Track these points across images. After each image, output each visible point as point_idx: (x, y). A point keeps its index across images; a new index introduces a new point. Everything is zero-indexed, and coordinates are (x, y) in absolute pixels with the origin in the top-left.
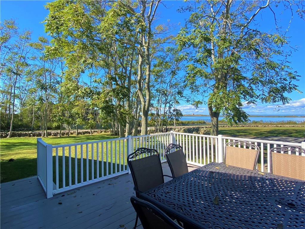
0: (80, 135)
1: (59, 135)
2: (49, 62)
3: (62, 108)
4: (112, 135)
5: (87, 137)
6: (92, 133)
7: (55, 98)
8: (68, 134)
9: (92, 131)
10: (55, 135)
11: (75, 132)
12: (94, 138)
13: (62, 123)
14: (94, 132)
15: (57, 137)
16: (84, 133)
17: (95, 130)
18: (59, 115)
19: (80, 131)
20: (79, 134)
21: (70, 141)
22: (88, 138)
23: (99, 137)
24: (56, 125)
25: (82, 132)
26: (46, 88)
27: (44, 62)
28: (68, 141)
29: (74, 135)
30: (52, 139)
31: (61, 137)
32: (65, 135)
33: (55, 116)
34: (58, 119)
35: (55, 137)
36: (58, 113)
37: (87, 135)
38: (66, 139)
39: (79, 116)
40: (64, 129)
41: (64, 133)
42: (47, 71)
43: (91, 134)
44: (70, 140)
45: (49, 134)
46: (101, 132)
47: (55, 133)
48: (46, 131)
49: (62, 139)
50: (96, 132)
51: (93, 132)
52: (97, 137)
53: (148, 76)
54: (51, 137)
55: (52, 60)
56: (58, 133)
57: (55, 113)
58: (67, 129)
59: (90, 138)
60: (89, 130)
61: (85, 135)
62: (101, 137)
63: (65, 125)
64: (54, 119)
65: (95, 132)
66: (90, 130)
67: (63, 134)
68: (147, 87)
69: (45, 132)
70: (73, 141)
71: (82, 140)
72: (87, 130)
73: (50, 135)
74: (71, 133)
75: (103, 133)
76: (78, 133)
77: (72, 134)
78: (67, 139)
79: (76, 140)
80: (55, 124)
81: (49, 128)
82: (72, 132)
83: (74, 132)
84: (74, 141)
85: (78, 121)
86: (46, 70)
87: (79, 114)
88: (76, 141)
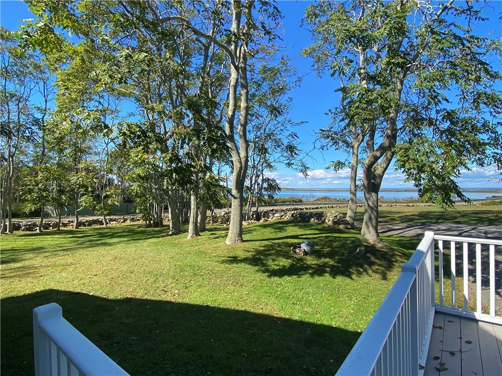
0: (82, 228)
1: (38, 228)
2: (17, 82)
3: (46, 174)
4: (149, 226)
5: (97, 231)
6: (108, 223)
7: (26, 155)
8: (56, 225)
9: (106, 220)
10: (30, 228)
11: (72, 222)
12: (114, 234)
13: (44, 205)
14: (110, 221)
15: (34, 232)
16: (91, 223)
17: (111, 217)
18: (39, 189)
19: (81, 219)
20: (80, 226)
21: (65, 240)
22: (100, 234)
23: (123, 232)
24: (33, 209)
25: (87, 221)
26: (10, 132)
27: (6, 80)
28: (60, 242)
29: (69, 228)
30: (23, 237)
31: (41, 234)
32: (51, 228)
33: (30, 191)
34: (37, 197)
35: (29, 232)
36: (37, 185)
37: (97, 227)
38: (54, 236)
39: (86, 190)
40: (47, 215)
41: (49, 225)
42: (13, 97)
43: (104, 226)
44: (63, 238)
45: (16, 227)
46: (125, 220)
47: (29, 225)
48: (10, 222)
49: (47, 237)
50: (115, 220)
51: (108, 221)
52: (118, 231)
53: (245, 111)
54: (21, 232)
55: (23, 78)
56: (35, 225)
57: (29, 185)
58: (53, 215)
59: (106, 233)
60: (101, 218)
61: (94, 226)
62: (128, 232)
63: (49, 209)
64: (26, 196)
65: (113, 221)
66: (103, 218)
67: (47, 226)
68: (241, 133)
69: (7, 224)
70: (71, 242)
71: (90, 238)
72: (95, 218)
73: (19, 230)
74: (63, 223)
75: (128, 222)
76: (80, 224)
77: (65, 225)
78: (57, 236)
79: (78, 239)
80: (29, 207)
81: (15, 215)
82: (66, 221)
83: (69, 221)
84: (74, 241)
85: (84, 201)
86: (11, 94)
87: (88, 187)
88: (77, 241)
